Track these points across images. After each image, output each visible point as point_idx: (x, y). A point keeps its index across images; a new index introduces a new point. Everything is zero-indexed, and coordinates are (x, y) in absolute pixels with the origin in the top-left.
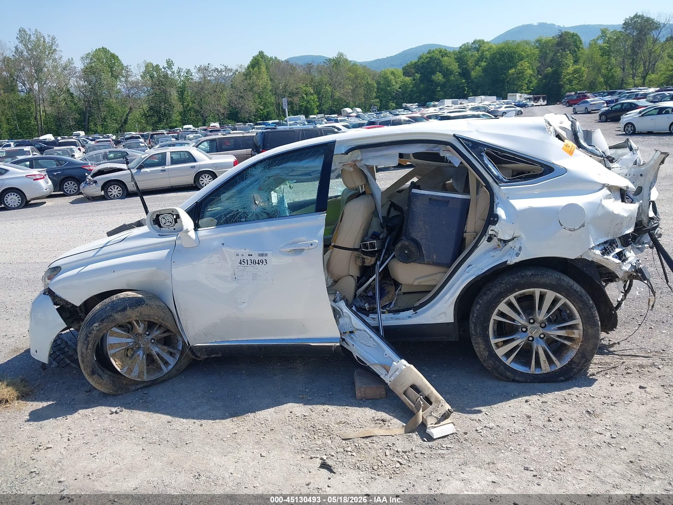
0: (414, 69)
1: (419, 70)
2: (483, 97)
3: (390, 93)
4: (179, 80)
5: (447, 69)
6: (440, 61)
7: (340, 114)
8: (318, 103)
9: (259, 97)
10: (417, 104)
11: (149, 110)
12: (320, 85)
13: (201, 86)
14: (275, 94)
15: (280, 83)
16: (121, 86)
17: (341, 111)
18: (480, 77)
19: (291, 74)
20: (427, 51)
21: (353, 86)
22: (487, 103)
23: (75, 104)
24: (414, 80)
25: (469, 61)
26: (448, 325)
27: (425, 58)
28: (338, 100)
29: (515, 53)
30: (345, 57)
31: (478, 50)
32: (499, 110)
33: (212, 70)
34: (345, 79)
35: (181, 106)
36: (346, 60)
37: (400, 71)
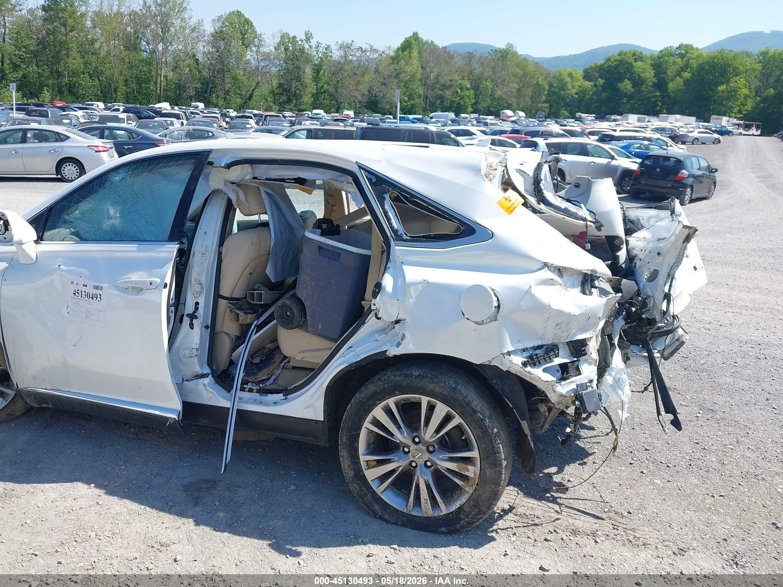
0: (598, 72)
1: (604, 75)
2: (678, 116)
3: (563, 99)
4: (316, 56)
5: (640, 77)
6: (632, 66)
7: (497, 115)
8: (473, 101)
9: (405, 86)
10: (594, 115)
11: (279, 87)
12: (479, 79)
13: (339, 66)
14: (425, 85)
15: (432, 72)
16: (251, 56)
17: (500, 113)
18: (680, 90)
19: (447, 63)
20: (618, 52)
21: (519, 86)
22: (679, 124)
23: (200, 72)
24: (595, 86)
25: (669, 69)
26: (316, 423)
27: (613, 61)
28: (499, 99)
29: (729, 66)
30: (514, 49)
31: (682, 56)
32: (690, 134)
33: (356, 49)
34: (511, 75)
35: (315, 87)
36: (516, 53)
37: (580, 74)
